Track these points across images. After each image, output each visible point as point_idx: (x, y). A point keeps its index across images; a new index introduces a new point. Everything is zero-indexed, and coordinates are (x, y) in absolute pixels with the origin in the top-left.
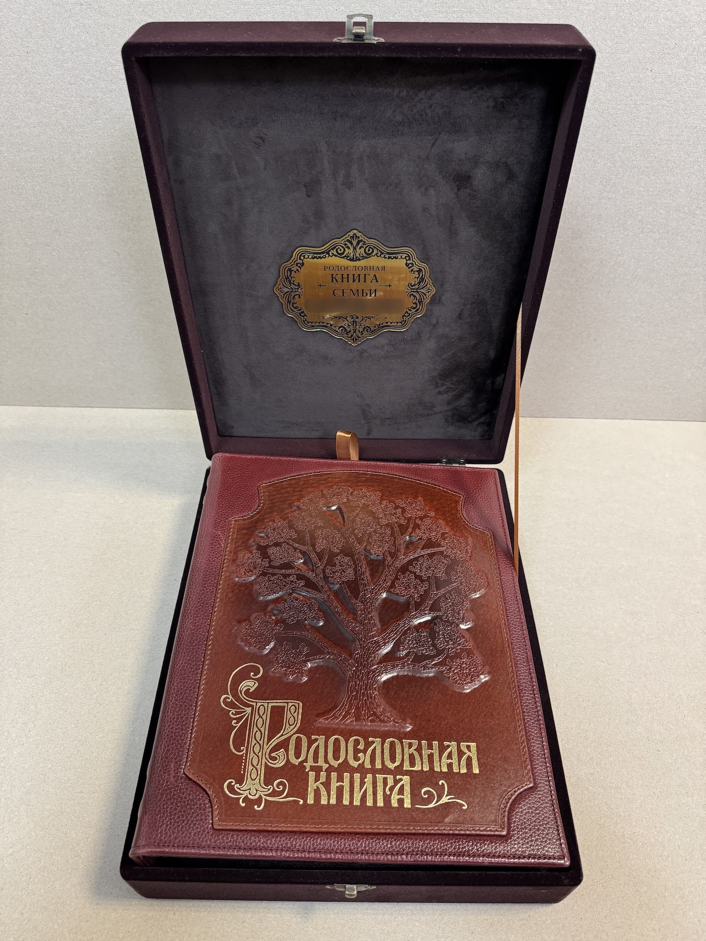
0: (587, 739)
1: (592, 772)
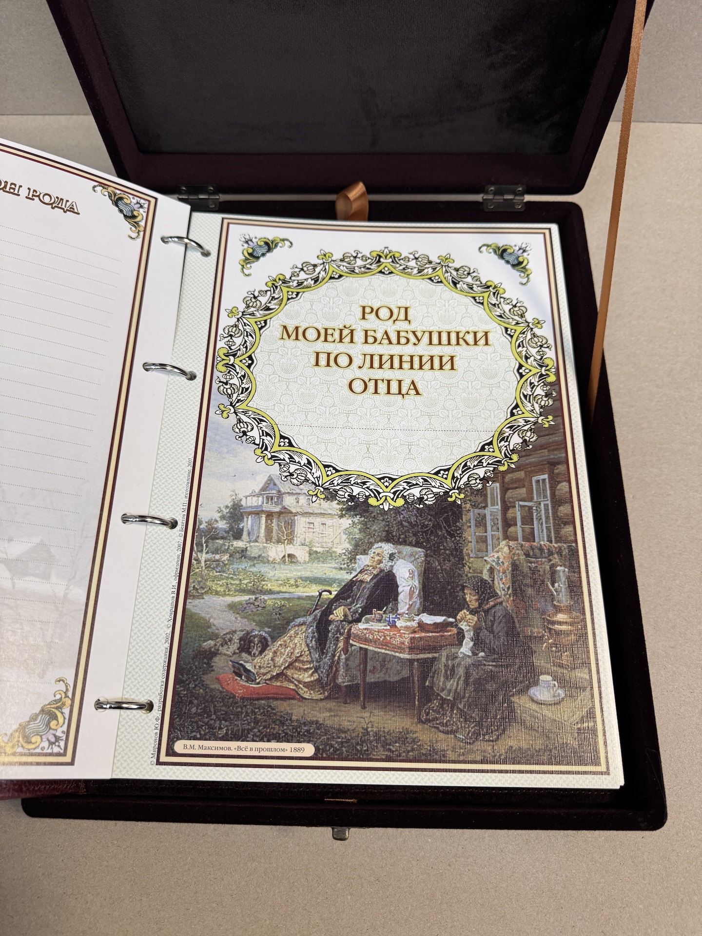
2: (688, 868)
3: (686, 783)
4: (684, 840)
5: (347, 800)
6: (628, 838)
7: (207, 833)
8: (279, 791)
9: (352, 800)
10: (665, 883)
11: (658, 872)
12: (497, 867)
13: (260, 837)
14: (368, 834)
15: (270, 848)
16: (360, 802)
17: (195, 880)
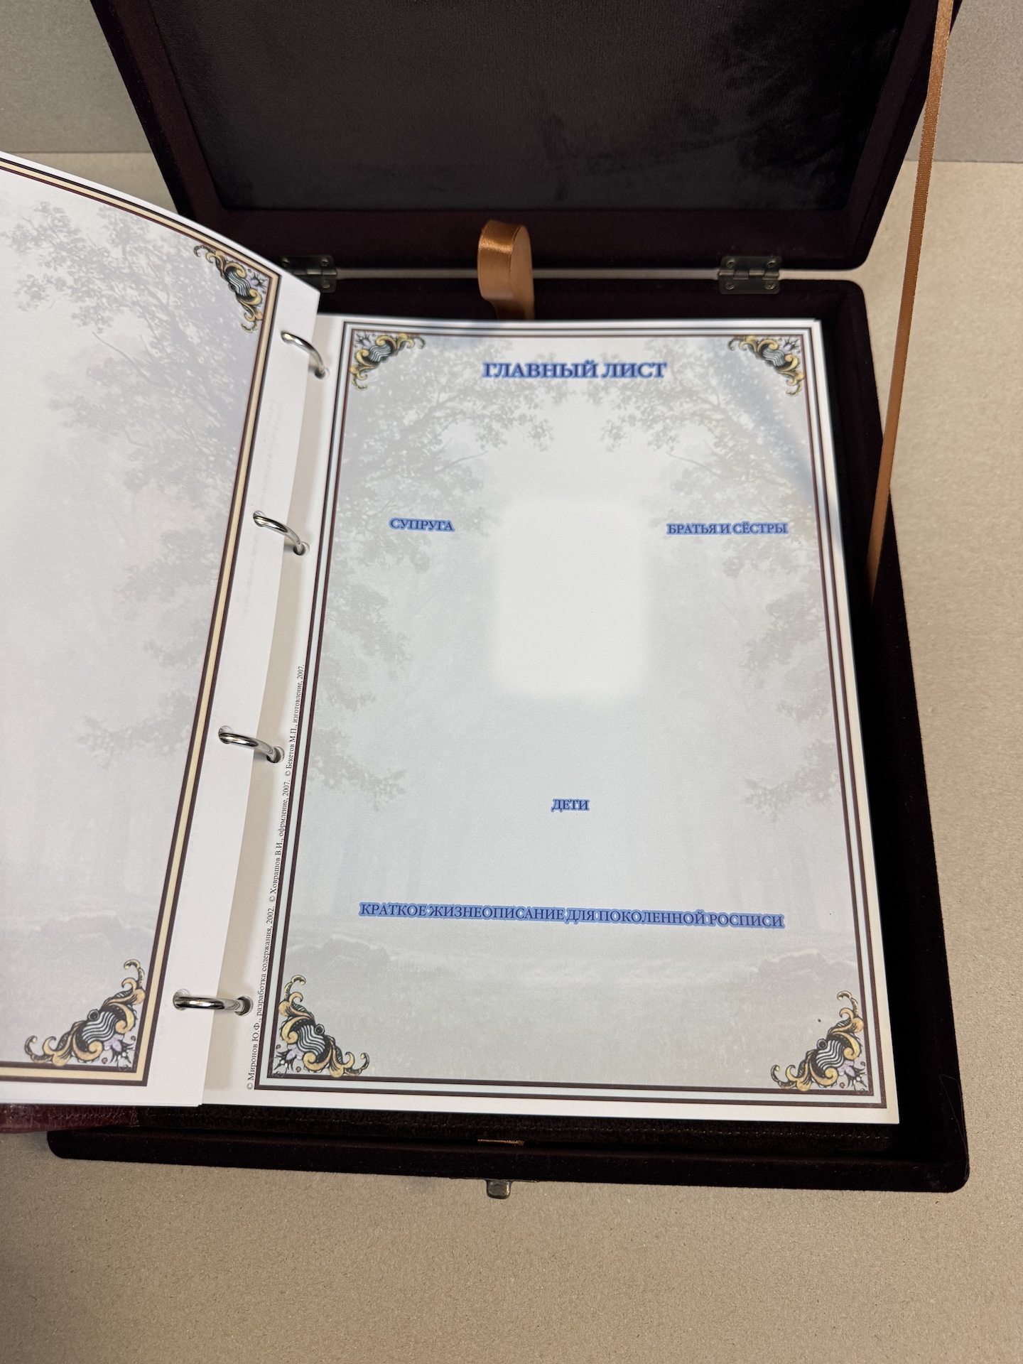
0: (983, 860)
1: (987, 924)
2: (1002, 1248)
3: (1001, 1126)
4: (998, 1208)
5: (510, 1142)
6: (915, 1202)
7: (310, 1186)
8: (412, 1128)
9: (517, 1142)
10: (968, 1268)
11: (958, 1252)
12: (725, 1241)
13: (386, 1192)
14: (541, 1191)
15: (399, 1208)
16: (529, 1145)
17: (292, 1252)
